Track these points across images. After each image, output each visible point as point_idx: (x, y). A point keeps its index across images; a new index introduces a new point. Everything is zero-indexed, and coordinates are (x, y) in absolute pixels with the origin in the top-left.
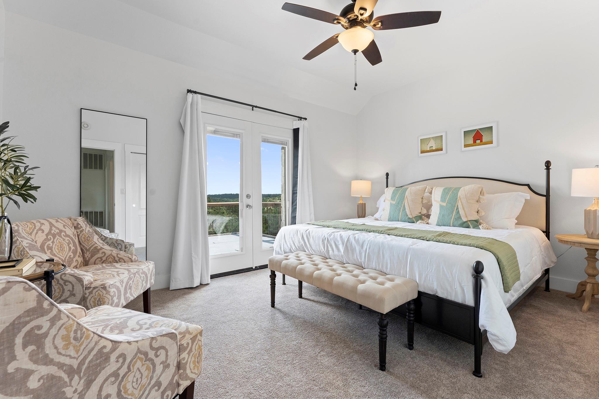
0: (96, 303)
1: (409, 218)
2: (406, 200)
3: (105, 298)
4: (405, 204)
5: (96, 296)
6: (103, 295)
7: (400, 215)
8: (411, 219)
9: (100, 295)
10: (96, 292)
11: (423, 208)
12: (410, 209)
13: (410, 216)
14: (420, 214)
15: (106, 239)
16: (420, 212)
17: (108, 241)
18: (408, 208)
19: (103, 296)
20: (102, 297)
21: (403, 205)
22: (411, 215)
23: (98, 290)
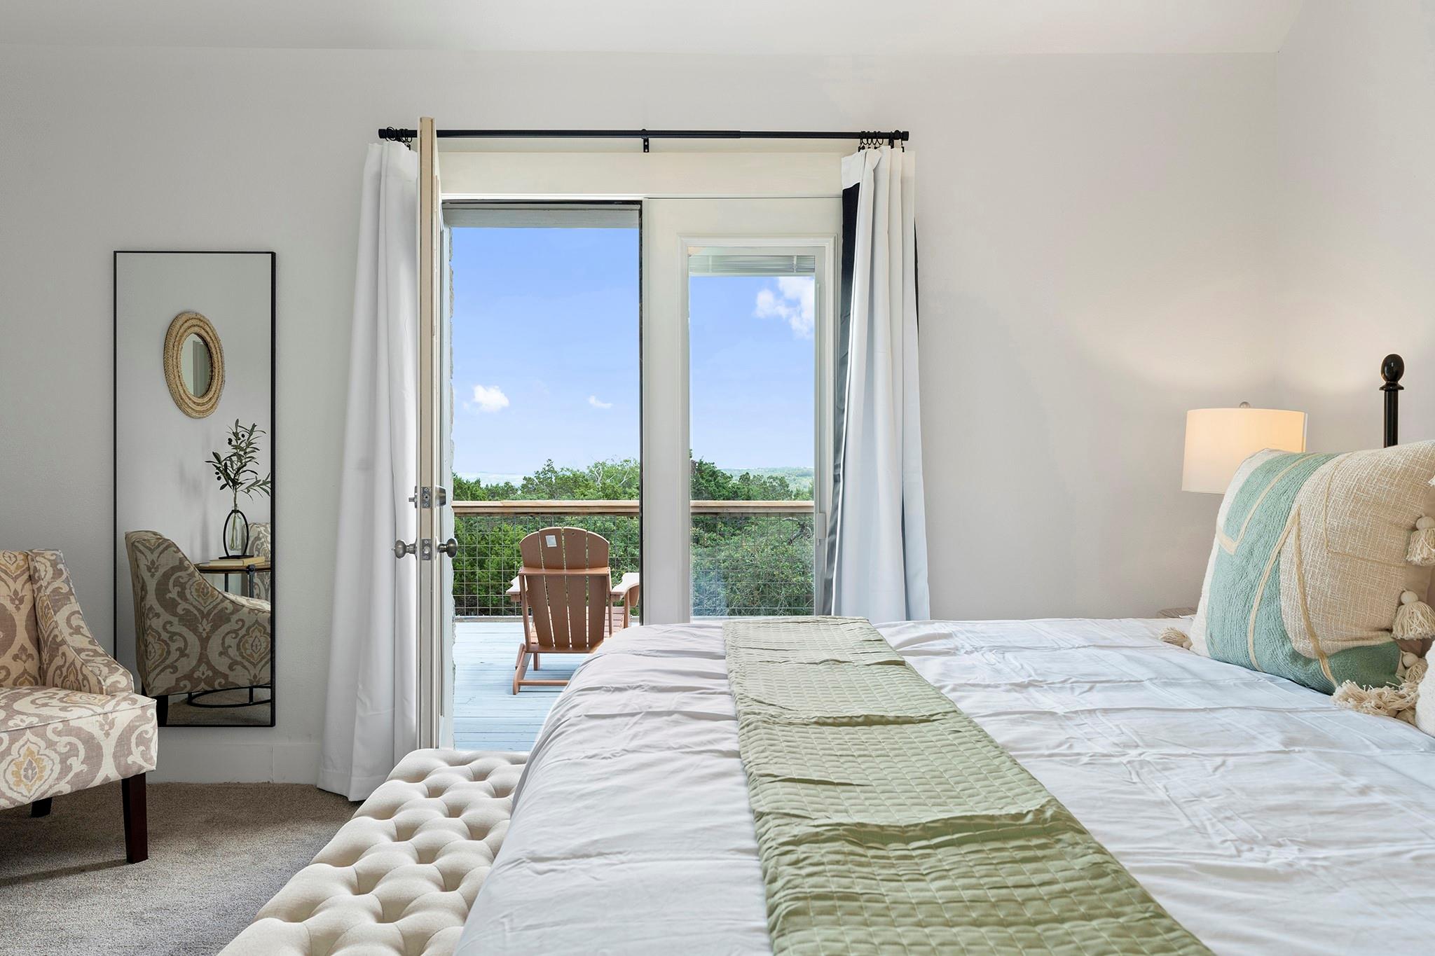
0: (20, 775)
1: (1295, 656)
2: (1293, 536)
3: (43, 760)
4: (1282, 559)
5: (21, 759)
6: (39, 751)
7: (1251, 627)
8: (1308, 661)
9: (31, 753)
10: (20, 749)
11: (1408, 597)
12: (1304, 595)
13: (1303, 645)
14: (1385, 639)
15: (238, 611)
16: (1385, 624)
17: (243, 618)
18: (1297, 593)
19: (38, 755)
20: (37, 757)
21: (1268, 568)
22: (1313, 635)
23: (26, 743)
